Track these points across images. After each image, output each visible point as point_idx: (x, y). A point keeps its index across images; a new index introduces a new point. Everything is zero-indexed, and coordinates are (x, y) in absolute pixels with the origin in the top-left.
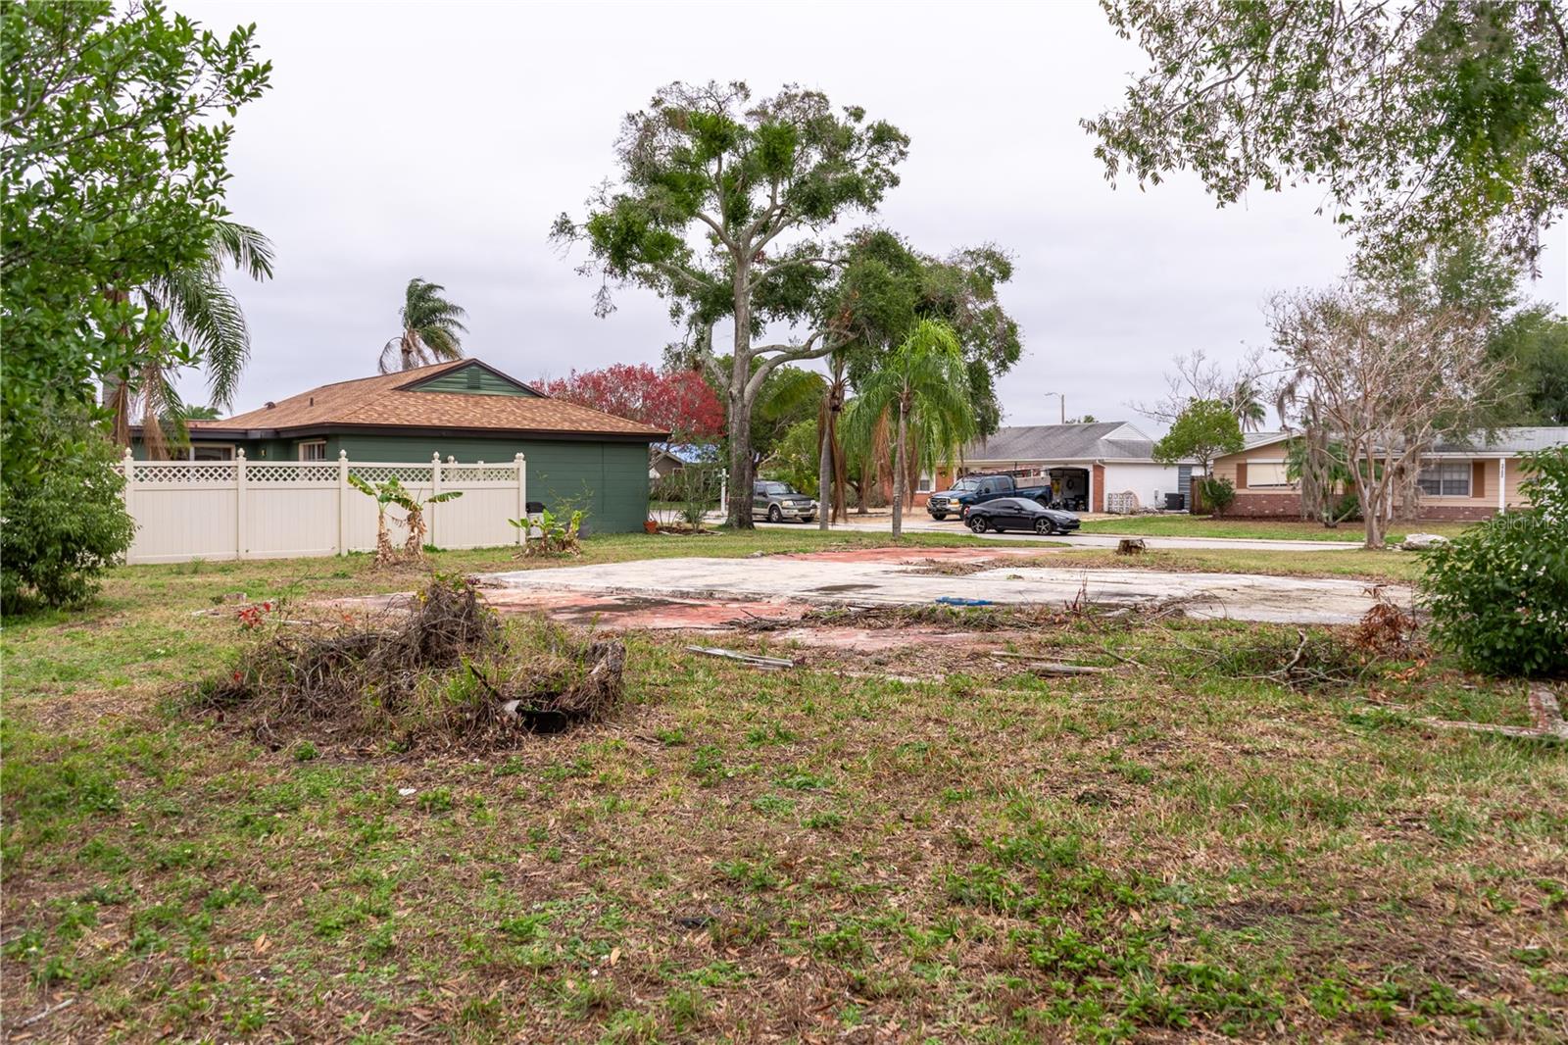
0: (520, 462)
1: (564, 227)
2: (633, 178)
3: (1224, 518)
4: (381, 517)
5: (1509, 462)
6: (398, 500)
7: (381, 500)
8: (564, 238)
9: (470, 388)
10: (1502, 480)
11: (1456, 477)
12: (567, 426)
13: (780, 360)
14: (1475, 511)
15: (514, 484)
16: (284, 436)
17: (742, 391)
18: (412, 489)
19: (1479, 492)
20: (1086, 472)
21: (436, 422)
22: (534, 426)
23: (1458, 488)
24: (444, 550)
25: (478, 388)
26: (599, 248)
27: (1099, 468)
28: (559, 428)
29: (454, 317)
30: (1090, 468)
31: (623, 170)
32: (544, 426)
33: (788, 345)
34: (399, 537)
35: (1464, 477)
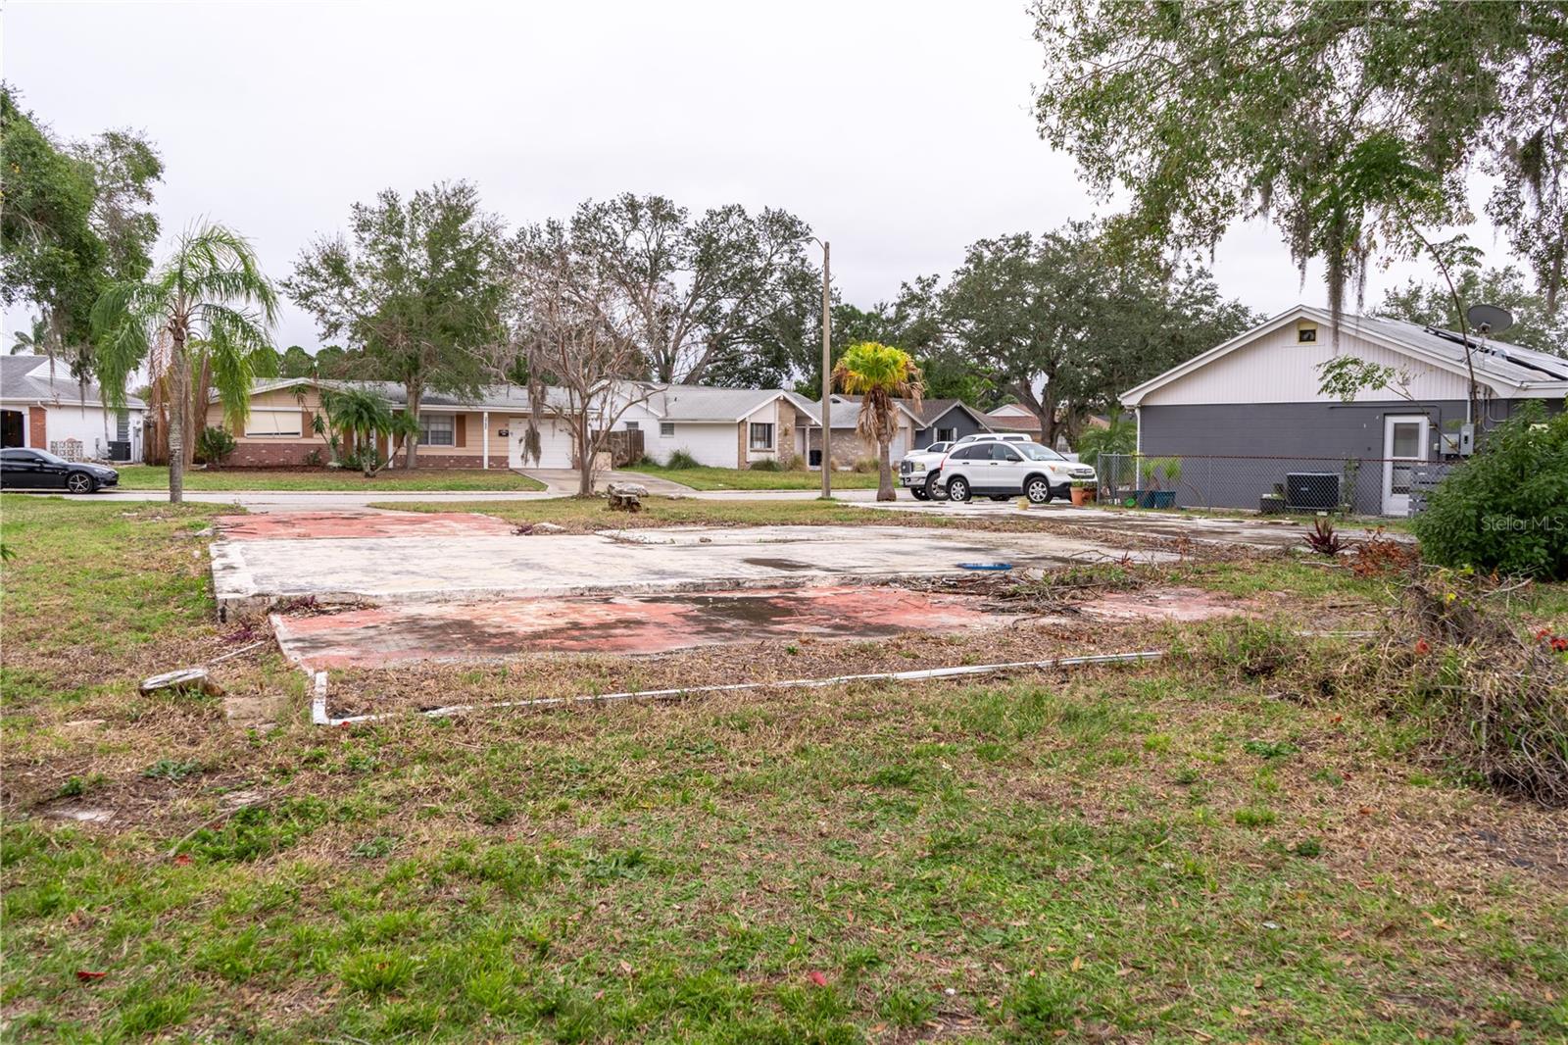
3: (223, 468)
5: (491, 414)
10: (486, 431)
11: (441, 428)
14: (459, 460)
19: (462, 443)
20: (20, 416)
23: (443, 438)
27: (38, 411)
30: (25, 411)
35: (448, 428)
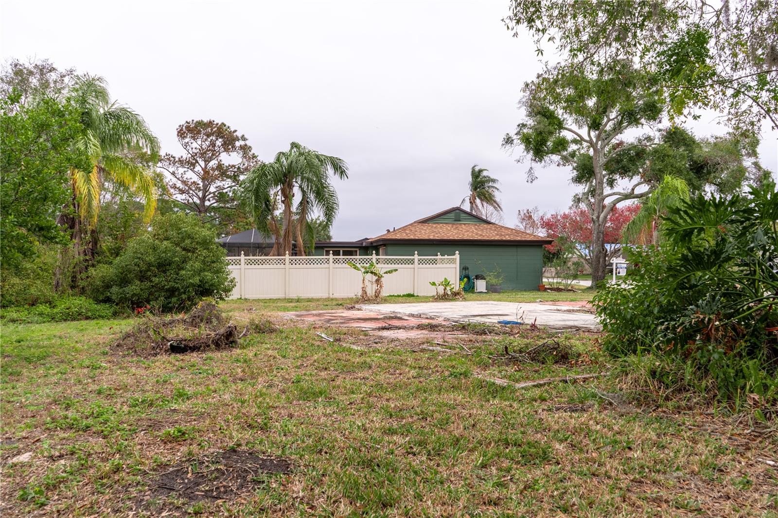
0: (457, 256)
1: (509, 141)
2: (530, 115)
4: (364, 280)
6: (372, 273)
7: (364, 273)
8: (508, 146)
9: (455, 221)
12: (497, 238)
13: (619, 200)
15: (454, 266)
16: (375, 244)
17: (598, 217)
18: (381, 268)
21: (432, 237)
22: (480, 238)
24: (418, 296)
25: (460, 221)
26: (527, 149)
28: (492, 239)
29: (494, 185)
31: (523, 111)
32: (486, 238)
33: (622, 191)
34: (371, 291)
